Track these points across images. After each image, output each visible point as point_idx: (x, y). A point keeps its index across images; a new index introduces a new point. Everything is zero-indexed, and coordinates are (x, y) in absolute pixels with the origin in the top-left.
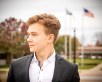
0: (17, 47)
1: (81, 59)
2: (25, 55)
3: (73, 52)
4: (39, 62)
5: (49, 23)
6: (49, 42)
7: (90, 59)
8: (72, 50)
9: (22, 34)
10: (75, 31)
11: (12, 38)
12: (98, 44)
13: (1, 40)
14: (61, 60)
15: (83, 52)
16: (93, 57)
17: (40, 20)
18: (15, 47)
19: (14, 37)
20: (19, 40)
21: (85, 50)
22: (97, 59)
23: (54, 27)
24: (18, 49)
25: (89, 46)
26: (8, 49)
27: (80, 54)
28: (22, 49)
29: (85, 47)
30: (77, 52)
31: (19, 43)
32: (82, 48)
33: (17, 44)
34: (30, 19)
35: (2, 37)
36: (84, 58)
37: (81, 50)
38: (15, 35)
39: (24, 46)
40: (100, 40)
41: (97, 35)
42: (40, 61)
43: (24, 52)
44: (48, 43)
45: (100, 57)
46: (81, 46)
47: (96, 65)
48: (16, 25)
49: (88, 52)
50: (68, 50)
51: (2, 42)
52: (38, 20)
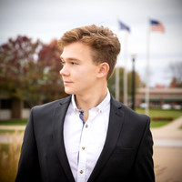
0: (31, 88)
1: (144, 109)
2: (45, 102)
3: (130, 98)
4: (82, 113)
5: (101, 42)
6: (99, 76)
7: (161, 109)
8: (129, 93)
9: (40, 64)
10: (134, 60)
11: (22, 71)
12: (175, 84)
13: (3, 75)
14: (120, 108)
15: (147, 98)
16: (166, 107)
17: (84, 37)
18: (27, 88)
19: (25, 70)
20: (34, 75)
21: (151, 94)
22: (172, 109)
23: (109, 49)
24: (33, 92)
25: (158, 87)
26: (14, 91)
27: (143, 101)
28: (39, 92)
29: (151, 88)
30: (138, 97)
31: (35, 81)
32: (147, 90)
33: (30, 82)
34: (66, 35)
35: (4, 70)
36: (150, 108)
37: (144, 94)
38: (27, 66)
39: (43, 86)
40: (178, 76)
41: (172, 68)
42: (83, 110)
43: (42, 97)
44: (98, 79)
45: (178, 107)
46: (144, 86)
47: (170, 120)
48: (29, 49)
49: (157, 98)
50: (122, 93)
51: (5, 79)
52: (80, 37)
